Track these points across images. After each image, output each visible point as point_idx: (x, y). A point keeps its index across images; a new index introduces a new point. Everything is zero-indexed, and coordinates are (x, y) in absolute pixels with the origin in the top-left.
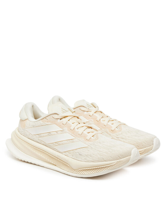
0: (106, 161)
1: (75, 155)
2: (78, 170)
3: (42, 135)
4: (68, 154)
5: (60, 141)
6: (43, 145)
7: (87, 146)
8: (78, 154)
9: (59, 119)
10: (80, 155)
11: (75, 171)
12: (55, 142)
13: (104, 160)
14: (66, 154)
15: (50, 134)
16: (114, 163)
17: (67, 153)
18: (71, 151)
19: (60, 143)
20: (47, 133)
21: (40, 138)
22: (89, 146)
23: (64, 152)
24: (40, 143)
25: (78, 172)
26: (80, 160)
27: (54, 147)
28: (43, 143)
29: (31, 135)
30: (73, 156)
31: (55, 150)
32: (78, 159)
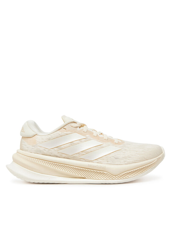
0: (147, 160)
1: (110, 160)
2: (120, 175)
3: (62, 147)
4: (101, 161)
5: (87, 149)
6: (64, 158)
7: (121, 149)
8: (113, 158)
9: (78, 127)
10: (116, 158)
11: (117, 177)
12: (82, 152)
13: (145, 159)
14: (98, 162)
15: (73, 143)
16: (155, 160)
17: (99, 160)
18: (104, 157)
19: (87, 151)
20: (69, 144)
21: (60, 151)
22: (122, 148)
23: (95, 160)
24: (60, 157)
25: (121, 177)
26: (119, 163)
27: (80, 157)
28: (64, 155)
29: (47, 150)
30: (108, 162)
31: (82, 160)
32: (116, 163)
